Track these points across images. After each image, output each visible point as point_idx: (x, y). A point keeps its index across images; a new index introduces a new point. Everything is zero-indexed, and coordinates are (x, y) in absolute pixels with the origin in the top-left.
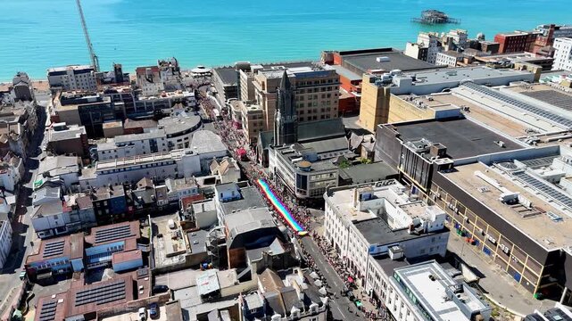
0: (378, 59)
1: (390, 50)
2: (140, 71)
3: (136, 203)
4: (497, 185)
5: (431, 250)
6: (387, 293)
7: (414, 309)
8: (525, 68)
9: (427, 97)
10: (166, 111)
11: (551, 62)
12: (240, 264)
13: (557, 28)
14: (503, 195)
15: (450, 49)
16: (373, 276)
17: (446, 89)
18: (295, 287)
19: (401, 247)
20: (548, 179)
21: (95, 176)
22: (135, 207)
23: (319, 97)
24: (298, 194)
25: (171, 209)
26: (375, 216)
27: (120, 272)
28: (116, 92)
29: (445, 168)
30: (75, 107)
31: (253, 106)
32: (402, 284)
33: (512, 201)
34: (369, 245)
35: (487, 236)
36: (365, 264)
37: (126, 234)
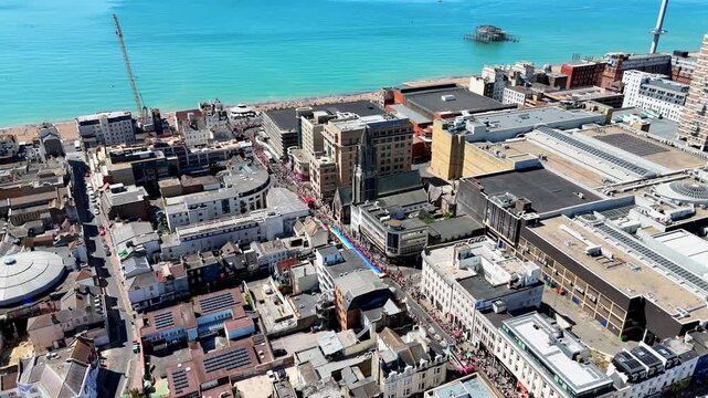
0: (443, 98)
1: (454, 85)
2: (181, 116)
3: (228, 270)
4: (581, 239)
5: (528, 302)
6: (496, 343)
7: (524, 354)
8: (596, 109)
9: (504, 145)
10: (222, 163)
11: (621, 99)
12: (356, 325)
13: (626, 59)
14: (588, 248)
15: (517, 84)
16: (480, 328)
17: (521, 134)
18: (419, 342)
19: (503, 301)
20: (625, 230)
21: (178, 243)
22: (226, 274)
23: (393, 147)
24: (388, 253)
25: (263, 273)
26: (475, 274)
27: (235, 339)
28: (167, 145)
29: (532, 223)
30: (128, 165)
31: (323, 158)
32: (511, 334)
33: (596, 254)
34: (475, 301)
35: (576, 287)
36: (471, 319)
37: (230, 302)
